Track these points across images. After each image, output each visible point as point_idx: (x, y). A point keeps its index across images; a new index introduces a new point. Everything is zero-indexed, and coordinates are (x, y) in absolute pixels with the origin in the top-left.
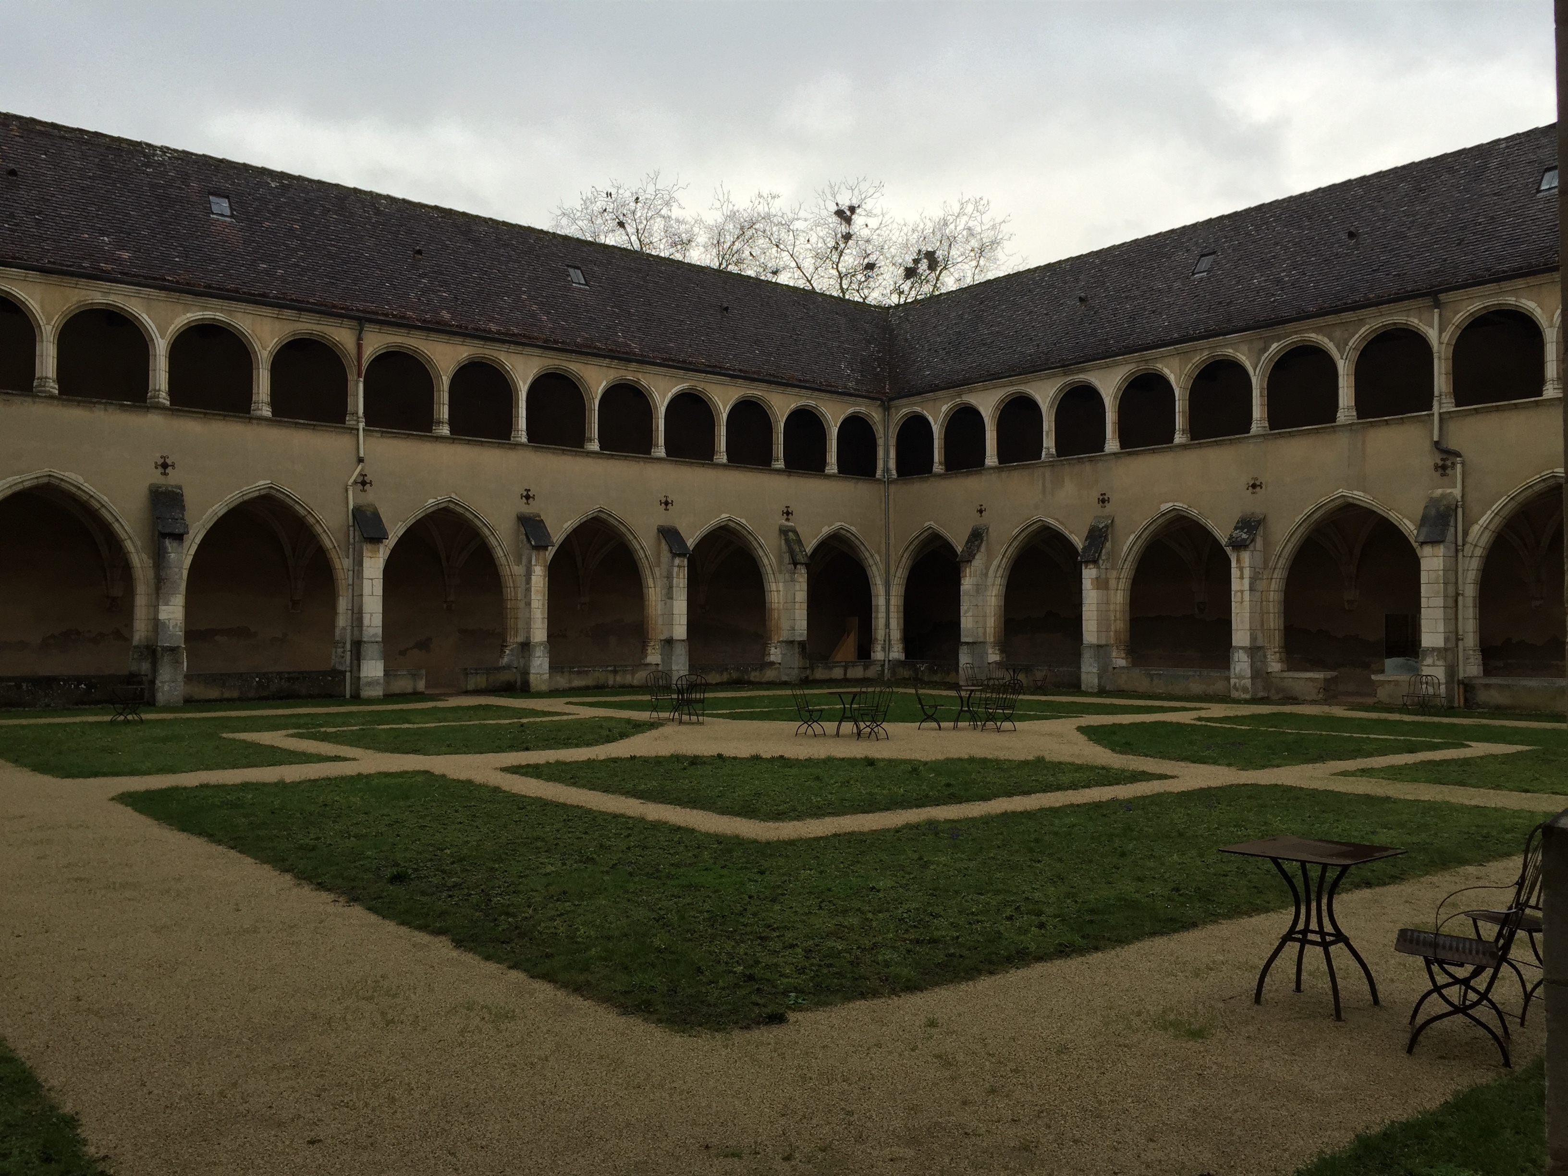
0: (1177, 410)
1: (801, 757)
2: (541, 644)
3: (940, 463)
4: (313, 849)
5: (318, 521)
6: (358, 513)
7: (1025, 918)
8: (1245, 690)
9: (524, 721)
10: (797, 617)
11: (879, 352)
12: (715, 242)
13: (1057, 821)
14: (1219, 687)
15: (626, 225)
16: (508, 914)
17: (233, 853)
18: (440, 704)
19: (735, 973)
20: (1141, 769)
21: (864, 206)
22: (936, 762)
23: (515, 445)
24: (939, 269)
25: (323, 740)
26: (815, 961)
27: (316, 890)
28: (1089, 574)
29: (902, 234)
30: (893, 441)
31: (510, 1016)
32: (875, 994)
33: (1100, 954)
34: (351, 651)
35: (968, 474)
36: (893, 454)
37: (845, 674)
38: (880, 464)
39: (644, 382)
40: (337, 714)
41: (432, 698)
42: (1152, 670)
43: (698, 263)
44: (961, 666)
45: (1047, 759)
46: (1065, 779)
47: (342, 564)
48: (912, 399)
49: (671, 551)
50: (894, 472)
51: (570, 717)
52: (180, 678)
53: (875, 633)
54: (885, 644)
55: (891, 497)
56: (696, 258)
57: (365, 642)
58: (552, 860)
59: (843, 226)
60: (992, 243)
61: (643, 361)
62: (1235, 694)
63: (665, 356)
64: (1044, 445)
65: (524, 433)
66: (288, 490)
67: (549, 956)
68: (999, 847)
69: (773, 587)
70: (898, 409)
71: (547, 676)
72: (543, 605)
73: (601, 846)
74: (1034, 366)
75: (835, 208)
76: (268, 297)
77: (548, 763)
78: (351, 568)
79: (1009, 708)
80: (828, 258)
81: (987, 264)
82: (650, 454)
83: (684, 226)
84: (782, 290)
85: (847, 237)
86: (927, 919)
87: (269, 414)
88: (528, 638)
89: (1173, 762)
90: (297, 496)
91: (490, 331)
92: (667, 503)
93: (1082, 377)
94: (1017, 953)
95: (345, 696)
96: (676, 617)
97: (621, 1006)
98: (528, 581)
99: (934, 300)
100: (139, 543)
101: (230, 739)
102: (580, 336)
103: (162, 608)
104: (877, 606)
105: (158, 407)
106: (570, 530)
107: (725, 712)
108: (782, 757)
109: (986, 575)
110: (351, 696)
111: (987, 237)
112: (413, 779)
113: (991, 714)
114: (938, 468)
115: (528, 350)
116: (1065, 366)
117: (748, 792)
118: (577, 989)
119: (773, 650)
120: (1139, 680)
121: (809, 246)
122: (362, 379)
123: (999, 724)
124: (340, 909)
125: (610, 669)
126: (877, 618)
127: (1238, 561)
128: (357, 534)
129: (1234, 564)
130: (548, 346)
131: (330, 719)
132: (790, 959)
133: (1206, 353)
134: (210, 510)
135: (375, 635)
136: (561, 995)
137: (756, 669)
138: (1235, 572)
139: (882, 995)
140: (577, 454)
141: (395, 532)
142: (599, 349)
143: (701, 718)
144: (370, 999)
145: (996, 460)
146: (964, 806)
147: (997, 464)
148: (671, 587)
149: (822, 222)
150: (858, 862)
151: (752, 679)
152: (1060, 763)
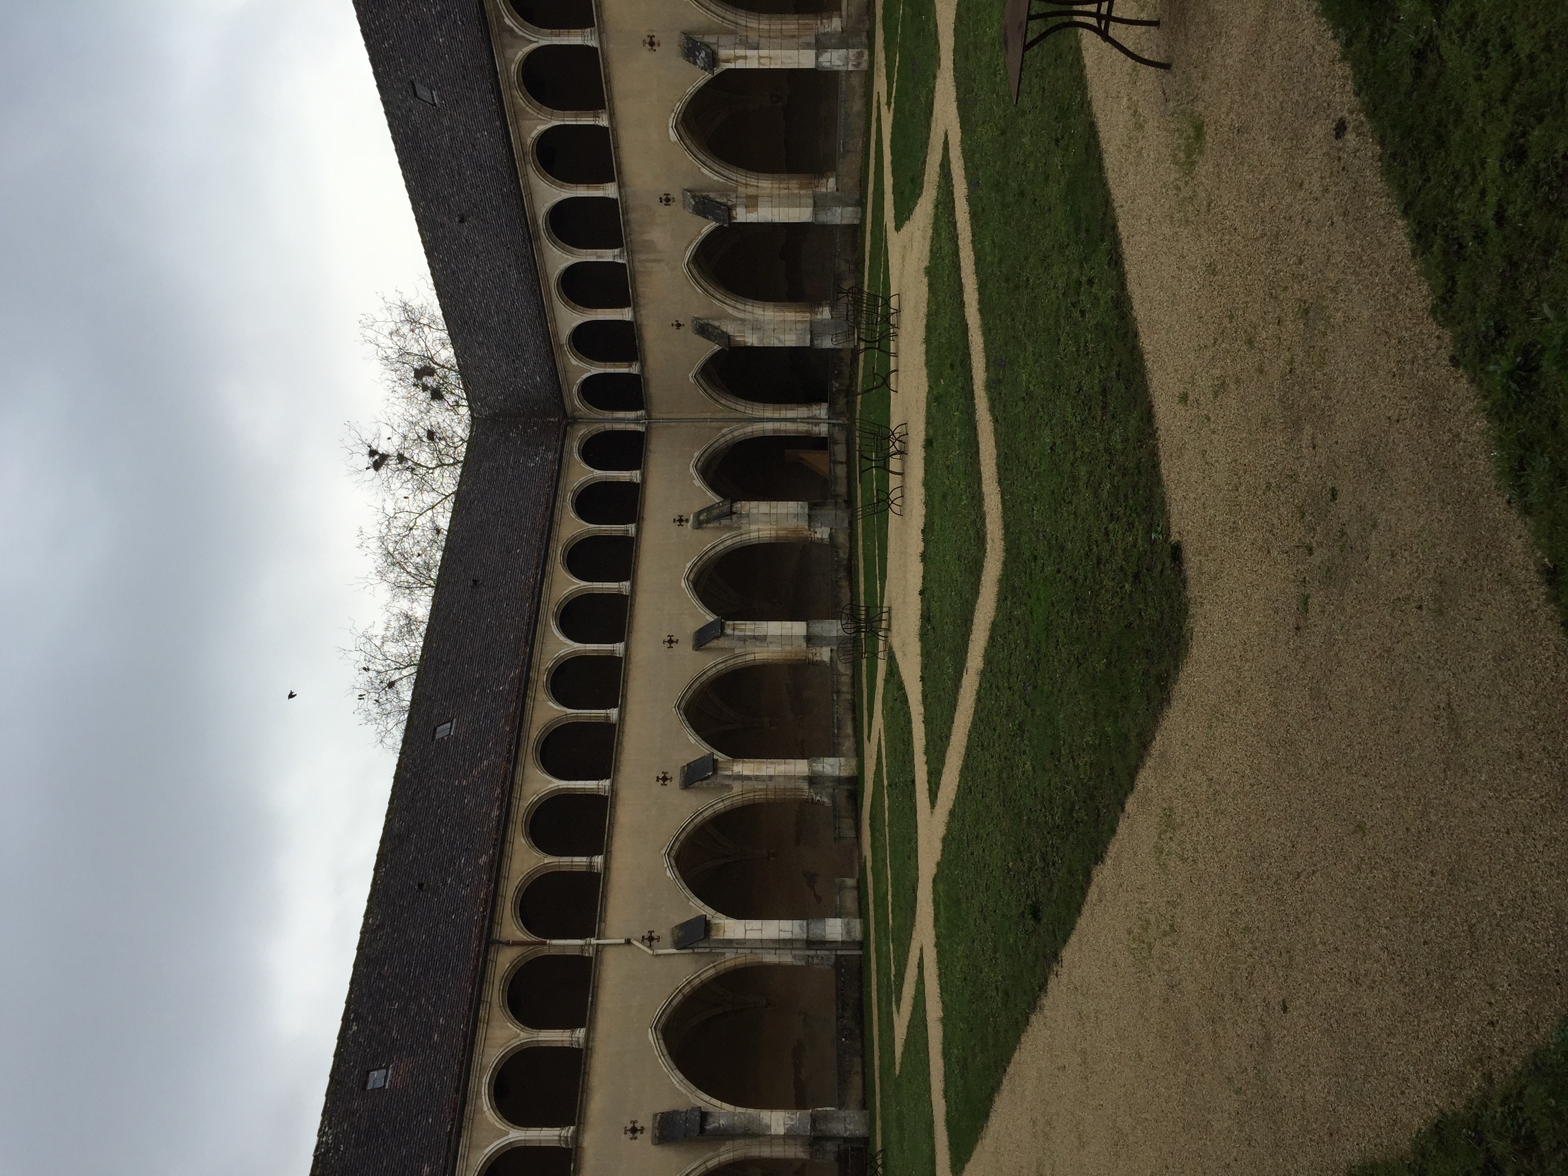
0: (574, 123)
1: (924, 512)
2: (810, 765)
3: (630, 366)
4: (1006, 993)
5: (689, 983)
6: (679, 944)
7: (1084, 298)
8: (860, 55)
9: (886, 782)
10: (785, 511)
11: (517, 428)
12: (407, 591)
13: (989, 258)
14: (855, 81)
15: (393, 679)
16: (1072, 810)
17: (1010, 1070)
18: (869, 864)
19: (1131, 591)
20: (938, 169)
21: (369, 442)
22: (929, 376)
23: (612, 791)
24: (433, 365)
25: (903, 979)
26: (1122, 512)
27: (1046, 992)
28: (742, 215)
29: (397, 403)
30: (608, 414)
31: (1168, 814)
32: (1154, 454)
33: (1120, 224)
34: (817, 950)
35: (641, 337)
36: (620, 414)
37: (842, 463)
38: (632, 427)
39: (550, 664)
40: (877, 963)
41: (863, 870)
42: (839, 151)
43: (430, 608)
44: (834, 347)
45: (926, 263)
46: (947, 248)
47: (730, 959)
48: (565, 394)
49: (718, 637)
50: (639, 413)
51: (883, 738)
52: (842, 1114)
53: (801, 432)
54: (812, 423)
55: (664, 416)
56: (425, 610)
57: (808, 937)
58: (1021, 764)
59: (390, 463)
60: (405, 310)
61: (528, 665)
62: (864, 66)
63: (522, 644)
64: (611, 260)
65: (601, 782)
66: (658, 1011)
67: (1112, 772)
68: (1013, 320)
69: (754, 535)
70: (575, 409)
71: (842, 760)
72: (772, 763)
73: (1007, 715)
74: (530, 270)
75: (372, 470)
76: (467, 1032)
77: (926, 763)
78: (735, 950)
79: (876, 301)
80: (422, 478)
81: (427, 316)
82: (621, 658)
83: (392, 623)
84: (455, 525)
85: (401, 458)
86: (1083, 397)
87: (583, 1030)
88: (804, 778)
89: (932, 135)
90: (663, 1003)
91: (499, 816)
92: (671, 641)
93: (541, 221)
94: (1117, 308)
95: (860, 956)
96: (784, 632)
97: (1161, 704)
98: (748, 778)
99: (465, 370)
100: (710, 1155)
101: (901, 1067)
102: (503, 727)
103: (773, 1132)
104: (774, 431)
105: (577, 1137)
106: (698, 738)
107: (878, 585)
108: (923, 531)
109: (743, 320)
110: (861, 949)
111: (401, 316)
112: (941, 894)
113: (882, 319)
114: (635, 369)
115: (518, 779)
116: (530, 238)
117: (957, 567)
118: (1145, 746)
119: (818, 536)
120: (849, 165)
121: (411, 497)
122: (548, 941)
123: (892, 311)
124: (1065, 970)
125: (835, 698)
126: (785, 431)
127: (728, 61)
128: (701, 945)
129: (731, 66)
130: (514, 760)
131: (883, 971)
132: (1120, 535)
133: (515, 93)
134: (677, 1086)
135: (801, 926)
136: (1149, 762)
137: (837, 552)
138: (740, 65)
139: (1155, 446)
140: (621, 732)
141: (699, 908)
142: (516, 709)
143: (885, 610)
144: (1150, 947)
145: (626, 310)
146: (973, 353)
147: (630, 309)
148: (755, 638)
149: (386, 484)
150: (1026, 462)
151: (846, 556)
152: (931, 251)
